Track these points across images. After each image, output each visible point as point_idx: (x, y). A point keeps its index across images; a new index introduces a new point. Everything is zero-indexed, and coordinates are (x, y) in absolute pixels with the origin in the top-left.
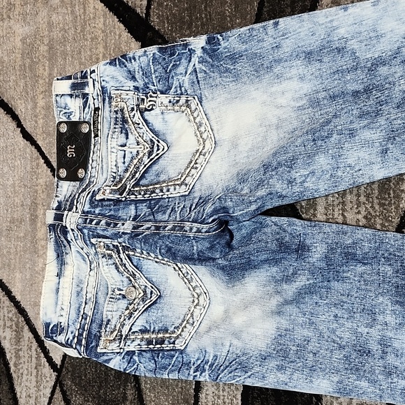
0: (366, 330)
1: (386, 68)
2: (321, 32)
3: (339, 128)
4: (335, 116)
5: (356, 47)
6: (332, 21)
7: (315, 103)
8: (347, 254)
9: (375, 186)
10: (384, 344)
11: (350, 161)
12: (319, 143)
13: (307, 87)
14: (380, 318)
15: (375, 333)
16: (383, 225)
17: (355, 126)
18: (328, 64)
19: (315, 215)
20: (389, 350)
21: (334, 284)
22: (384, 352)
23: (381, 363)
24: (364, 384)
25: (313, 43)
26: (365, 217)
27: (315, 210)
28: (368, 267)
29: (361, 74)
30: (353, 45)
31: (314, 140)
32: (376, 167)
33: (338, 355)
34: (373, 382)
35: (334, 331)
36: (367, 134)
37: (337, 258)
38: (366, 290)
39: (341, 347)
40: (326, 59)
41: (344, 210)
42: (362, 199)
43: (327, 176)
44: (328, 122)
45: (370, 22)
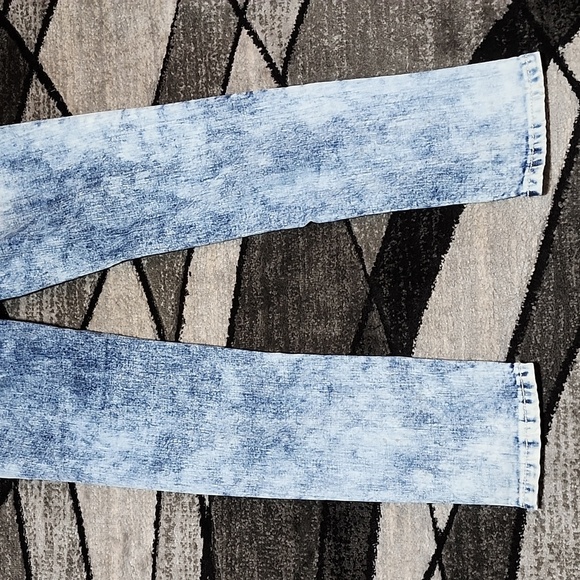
0: (51, 418)
1: (71, 180)
2: (21, 145)
3: (32, 233)
4: (33, 222)
5: (49, 159)
6: (28, 134)
7: (18, 209)
8: (34, 349)
9: (65, 287)
10: (64, 429)
11: (39, 265)
12: (15, 247)
13: (12, 194)
14: (61, 406)
15: (57, 420)
16: (70, 323)
17: (44, 232)
18: (28, 173)
19: (18, 314)
20: (67, 434)
21: (28, 377)
22: (63, 437)
23: (59, 446)
24: (44, 465)
25: (16, 153)
26: (57, 315)
27: (18, 309)
28: (54, 361)
29: (53, 185)
30: (47, 157)
31: (10, 244)
32: (59, 270)
33: (28, 441)
34: (50, 463)
35: (27, 420)
36: (51, 241)
37: (25, 353)
38: (53, 381)
39: (32, 434)
40: (26, 169)
41: (41, 309)
42: (55, 299)
43: (22, 278)
44: (24, 228)
45: (59, 138)
